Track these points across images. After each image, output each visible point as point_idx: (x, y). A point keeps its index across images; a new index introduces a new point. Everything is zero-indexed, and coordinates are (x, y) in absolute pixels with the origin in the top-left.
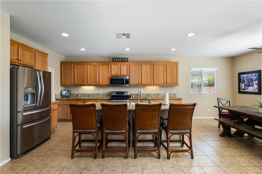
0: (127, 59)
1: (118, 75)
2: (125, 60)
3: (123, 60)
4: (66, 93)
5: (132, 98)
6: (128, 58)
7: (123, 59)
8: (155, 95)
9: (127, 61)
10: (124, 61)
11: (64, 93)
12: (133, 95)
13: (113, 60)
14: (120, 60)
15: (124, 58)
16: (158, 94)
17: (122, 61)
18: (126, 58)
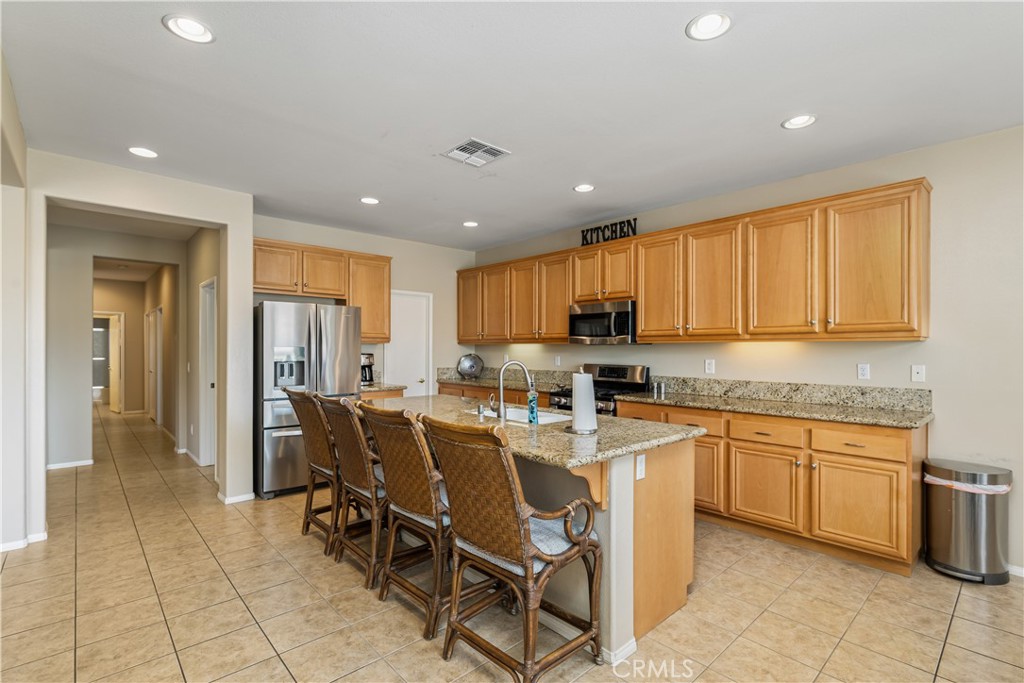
0: (633, 222)
1: (594, 297)
2: (625, 229)
3: (615, 232)
4: (472, 367)
5: (659, 396)
6: (635, 220)
7: (618, 226)
8: (774, 389)
9: (631, 233)
10: (621, 237)
11: (466, 364)
12: (663, 386)
13: (584, 238)
14: (608, 233)
15: (621, 223)
16: (797, 388)
17: (612, 239)
18: (629, 222)
